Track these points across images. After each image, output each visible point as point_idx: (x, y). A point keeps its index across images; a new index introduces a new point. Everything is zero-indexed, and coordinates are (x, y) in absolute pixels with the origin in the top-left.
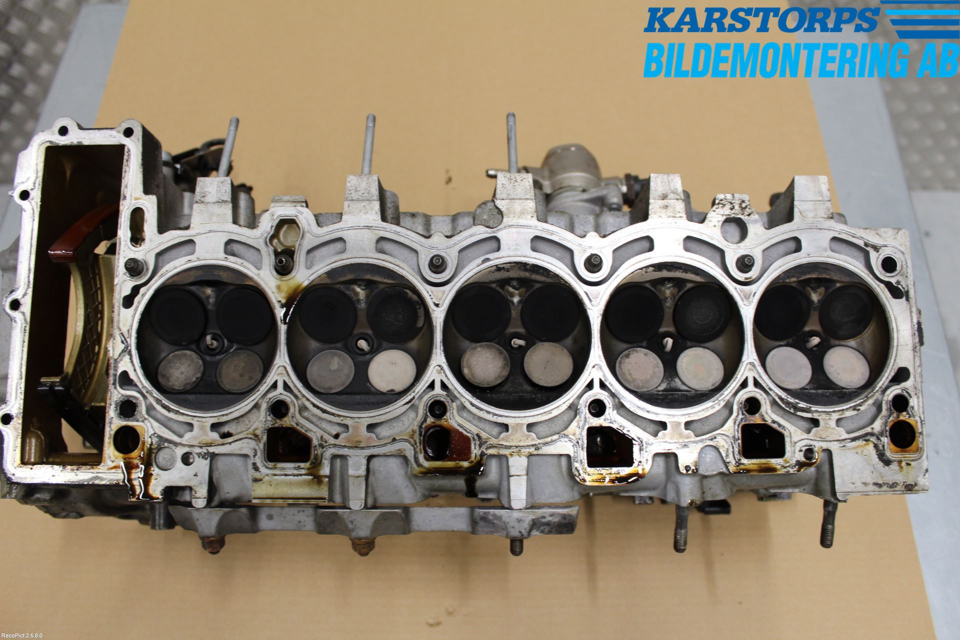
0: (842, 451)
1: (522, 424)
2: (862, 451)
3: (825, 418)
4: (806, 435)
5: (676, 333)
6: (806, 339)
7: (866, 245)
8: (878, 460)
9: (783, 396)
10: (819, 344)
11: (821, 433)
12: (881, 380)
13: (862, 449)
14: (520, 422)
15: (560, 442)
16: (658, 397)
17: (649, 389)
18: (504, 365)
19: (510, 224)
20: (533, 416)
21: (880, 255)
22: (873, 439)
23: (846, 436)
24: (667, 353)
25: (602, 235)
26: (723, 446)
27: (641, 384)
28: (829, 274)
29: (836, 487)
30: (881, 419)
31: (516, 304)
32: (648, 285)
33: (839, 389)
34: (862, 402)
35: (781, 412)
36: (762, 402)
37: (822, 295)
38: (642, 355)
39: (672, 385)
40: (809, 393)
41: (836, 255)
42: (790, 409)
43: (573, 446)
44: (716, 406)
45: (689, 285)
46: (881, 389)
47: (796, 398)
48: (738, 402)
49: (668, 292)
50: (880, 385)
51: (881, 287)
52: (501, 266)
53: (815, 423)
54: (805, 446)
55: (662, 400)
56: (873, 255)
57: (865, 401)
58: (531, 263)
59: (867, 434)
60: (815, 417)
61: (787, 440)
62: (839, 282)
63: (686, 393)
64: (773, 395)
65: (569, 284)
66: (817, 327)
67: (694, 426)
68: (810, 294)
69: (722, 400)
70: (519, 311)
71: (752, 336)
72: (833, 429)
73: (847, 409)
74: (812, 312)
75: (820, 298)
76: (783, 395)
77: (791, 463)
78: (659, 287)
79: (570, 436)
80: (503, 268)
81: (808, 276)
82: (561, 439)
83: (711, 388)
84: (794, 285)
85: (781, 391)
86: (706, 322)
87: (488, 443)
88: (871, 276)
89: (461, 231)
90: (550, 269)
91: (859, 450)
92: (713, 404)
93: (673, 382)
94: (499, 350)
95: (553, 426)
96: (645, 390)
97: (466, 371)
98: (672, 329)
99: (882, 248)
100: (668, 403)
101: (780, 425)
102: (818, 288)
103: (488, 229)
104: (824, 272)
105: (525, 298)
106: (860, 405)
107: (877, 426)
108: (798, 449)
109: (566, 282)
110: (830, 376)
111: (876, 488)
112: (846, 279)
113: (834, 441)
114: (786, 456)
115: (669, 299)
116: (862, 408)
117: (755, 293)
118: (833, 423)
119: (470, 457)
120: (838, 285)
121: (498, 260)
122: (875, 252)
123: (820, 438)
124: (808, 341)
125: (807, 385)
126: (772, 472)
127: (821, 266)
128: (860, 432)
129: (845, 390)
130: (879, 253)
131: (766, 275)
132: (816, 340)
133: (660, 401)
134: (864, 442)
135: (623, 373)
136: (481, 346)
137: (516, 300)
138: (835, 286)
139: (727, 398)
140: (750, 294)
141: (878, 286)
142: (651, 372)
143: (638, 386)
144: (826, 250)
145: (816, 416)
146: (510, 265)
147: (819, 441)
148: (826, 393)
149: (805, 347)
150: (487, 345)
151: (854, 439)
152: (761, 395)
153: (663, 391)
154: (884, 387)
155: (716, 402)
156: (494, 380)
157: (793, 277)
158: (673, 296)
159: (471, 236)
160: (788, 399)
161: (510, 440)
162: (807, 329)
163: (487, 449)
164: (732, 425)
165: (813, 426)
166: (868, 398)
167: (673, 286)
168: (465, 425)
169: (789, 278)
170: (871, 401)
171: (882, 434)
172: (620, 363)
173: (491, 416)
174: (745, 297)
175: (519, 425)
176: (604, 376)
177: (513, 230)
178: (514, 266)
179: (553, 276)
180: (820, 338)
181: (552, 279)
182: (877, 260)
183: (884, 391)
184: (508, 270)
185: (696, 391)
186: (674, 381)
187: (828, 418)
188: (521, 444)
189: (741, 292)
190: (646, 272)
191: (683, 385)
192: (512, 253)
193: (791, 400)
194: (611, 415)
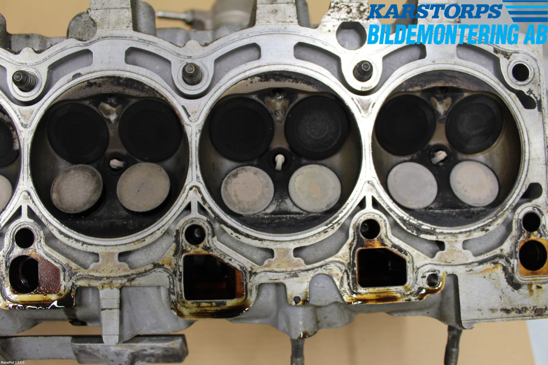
0: (469, 276)
1: (112, 254)
2: (490, 275)
3: (451, 240)
4: (430, 259)
5: (289, 150)
6: (431, 153)
7: (496, 51)
8: (506, 283)
9: (405, 218)
10: (446, 158)
11: (446, 256)
12: (511, 197)
13: (490, 272)
14: (112, 251)
15: (154, 273)
16: (264, 221)
17: (256, 212)
18: (96, 188)
19: (104, 35)
20: (126, 244)
21: (510, 62)
22: (502, 262)
23: (472, 259)
24: (278, 171)
25: (203, 43)
26: (337, 275)
27: (247, 207)
28: (456, 83)
29: (462, 315)
30: (511, 239)
31: (113, 122)
32: (254, 97)
33: (466, 208)
34: (491, 222)
35: (402, 235)
36: (382, 224)
37: (449, 106)
38: (252, 174)
39: (282, 208)
40: (434, 213)
41: (464, 62)
42: (413, 232)
43: (168, 277)
44: (329, 230)
45: (301, 96)
46: (512, 207)
47: (418, 219)
48: (354, 225)
49: (279, 105)
50: (510, 202)
51: (512, 97)
52: (92, 81)
53: (441, 245)
54: (429, 271)
55: (268, 224)
56: (503, 62)
57: (494, 221)
58: (125, 77)
59: (495, 257)
60: (440, 240)
61: (409, 266)
62: (466, 91)
63: (294, 216)
64: (394, 216)
65: (165, 98)
66: (444, 141)
67: (304, 253)
68: (436, 105)
69: (336, 223)
70: (117, 130)
71: (371, 152)
72: (459, 251)
73: (475, 230)
74: (438, 125)
75: (446, 109)
76: (405, 216)
77: (413, 290)
78: (268, 99)
79: (166, 266)
80: (95, 83)
81: (433, 85)
82: (156, 269)
83: (325, 209)
84: (418, 95)
85: (403, 212)
86: (322, 137)
87: (78, 274)
88: (501, 85)
89: (52, 46)
90: (145, 83)
91: (487, 274)
92: (326, 227)
93: (283, 204)
94: (93, 172)
95: (152, 253)
96: (251, 213)
97: (54, 196)
98: (285, 146)
99: (513, 54)
100: (275, 227)
101: (401, 250)
102: (445, 98)
103: (80, 42)
104: (451, 81)
105: (121, 116)
106: (489, 225)
107: (507, 247)
108: (420, 275)
109: (162, 96)
110: (457, 194)
111: (504, 314)
112: (475, 88)
113: (460, 265)
114: (407, 284)
115: (280, 112)
116: (491, 228)
117: (374, 104)
118: (459, 246)
119: (60, 289)
120: (466, 95)
121: (90, 75)
122: (506, 59)
123: (445, 262)
124: (434, 156)
125: (432, 203)
126: (392, 301)
127: (448, 74)
128: (488, 254)
129: (472, 209)
130: (510, 60)
131: (386, 84)
132: (442, 155)
133: (265, 226)
134: (493, 265)
135: (228, 194)
136: (75, 169)
137: (113, 117)
138: (463, 95)
139: (342, 221)
140: (369, 105)
141: (509, 95)
142: (259, 193)
143: (244, 208)
144: (452, 56)
145: (441, 238)
146: (103, 79)
147: (444, 265)
148: (453, 212)
149: (431, 162)
150: (82, 167)
151: (481, 263)
152: (381, 217)
153: (272, 214)
154: (514, 205)
155: (329, 226)
156: (82, 205)
157: (416, 85)
158: (284, 108)
159: (62, 50)
160: (411, 221)
161: (101, 270)
162: (432, 143)
163: (78, 280)
164: (348, 251)
165: (437, 248)
166: (497, 217)
167: (284, 98)
168: (53, 255)
169: (412, 86)
170: (500, 221)
171: (511, 255)
172: (227, 183)
173: (81, 244)
174: (363, 108)
175: (111, 254)
176: (203, 198)
177: (106, 42)
178: (107, 81)
179: (148, 90)
180: (447, 153)
181: (147, 93)
182: (508, 67)
183: (514, 209)
184: (100, 86)
185: (309, 213)
186: (285, 202)
187: (454, 240)
188: (112, 275)
189: (359, 102)
190: (251, 82)
191: (295, 207)
192: (104, 67)
193: (414, 221)
194: (210, 242)
